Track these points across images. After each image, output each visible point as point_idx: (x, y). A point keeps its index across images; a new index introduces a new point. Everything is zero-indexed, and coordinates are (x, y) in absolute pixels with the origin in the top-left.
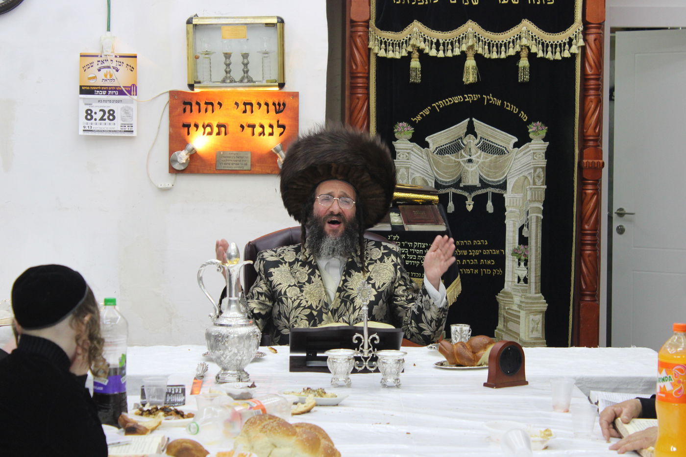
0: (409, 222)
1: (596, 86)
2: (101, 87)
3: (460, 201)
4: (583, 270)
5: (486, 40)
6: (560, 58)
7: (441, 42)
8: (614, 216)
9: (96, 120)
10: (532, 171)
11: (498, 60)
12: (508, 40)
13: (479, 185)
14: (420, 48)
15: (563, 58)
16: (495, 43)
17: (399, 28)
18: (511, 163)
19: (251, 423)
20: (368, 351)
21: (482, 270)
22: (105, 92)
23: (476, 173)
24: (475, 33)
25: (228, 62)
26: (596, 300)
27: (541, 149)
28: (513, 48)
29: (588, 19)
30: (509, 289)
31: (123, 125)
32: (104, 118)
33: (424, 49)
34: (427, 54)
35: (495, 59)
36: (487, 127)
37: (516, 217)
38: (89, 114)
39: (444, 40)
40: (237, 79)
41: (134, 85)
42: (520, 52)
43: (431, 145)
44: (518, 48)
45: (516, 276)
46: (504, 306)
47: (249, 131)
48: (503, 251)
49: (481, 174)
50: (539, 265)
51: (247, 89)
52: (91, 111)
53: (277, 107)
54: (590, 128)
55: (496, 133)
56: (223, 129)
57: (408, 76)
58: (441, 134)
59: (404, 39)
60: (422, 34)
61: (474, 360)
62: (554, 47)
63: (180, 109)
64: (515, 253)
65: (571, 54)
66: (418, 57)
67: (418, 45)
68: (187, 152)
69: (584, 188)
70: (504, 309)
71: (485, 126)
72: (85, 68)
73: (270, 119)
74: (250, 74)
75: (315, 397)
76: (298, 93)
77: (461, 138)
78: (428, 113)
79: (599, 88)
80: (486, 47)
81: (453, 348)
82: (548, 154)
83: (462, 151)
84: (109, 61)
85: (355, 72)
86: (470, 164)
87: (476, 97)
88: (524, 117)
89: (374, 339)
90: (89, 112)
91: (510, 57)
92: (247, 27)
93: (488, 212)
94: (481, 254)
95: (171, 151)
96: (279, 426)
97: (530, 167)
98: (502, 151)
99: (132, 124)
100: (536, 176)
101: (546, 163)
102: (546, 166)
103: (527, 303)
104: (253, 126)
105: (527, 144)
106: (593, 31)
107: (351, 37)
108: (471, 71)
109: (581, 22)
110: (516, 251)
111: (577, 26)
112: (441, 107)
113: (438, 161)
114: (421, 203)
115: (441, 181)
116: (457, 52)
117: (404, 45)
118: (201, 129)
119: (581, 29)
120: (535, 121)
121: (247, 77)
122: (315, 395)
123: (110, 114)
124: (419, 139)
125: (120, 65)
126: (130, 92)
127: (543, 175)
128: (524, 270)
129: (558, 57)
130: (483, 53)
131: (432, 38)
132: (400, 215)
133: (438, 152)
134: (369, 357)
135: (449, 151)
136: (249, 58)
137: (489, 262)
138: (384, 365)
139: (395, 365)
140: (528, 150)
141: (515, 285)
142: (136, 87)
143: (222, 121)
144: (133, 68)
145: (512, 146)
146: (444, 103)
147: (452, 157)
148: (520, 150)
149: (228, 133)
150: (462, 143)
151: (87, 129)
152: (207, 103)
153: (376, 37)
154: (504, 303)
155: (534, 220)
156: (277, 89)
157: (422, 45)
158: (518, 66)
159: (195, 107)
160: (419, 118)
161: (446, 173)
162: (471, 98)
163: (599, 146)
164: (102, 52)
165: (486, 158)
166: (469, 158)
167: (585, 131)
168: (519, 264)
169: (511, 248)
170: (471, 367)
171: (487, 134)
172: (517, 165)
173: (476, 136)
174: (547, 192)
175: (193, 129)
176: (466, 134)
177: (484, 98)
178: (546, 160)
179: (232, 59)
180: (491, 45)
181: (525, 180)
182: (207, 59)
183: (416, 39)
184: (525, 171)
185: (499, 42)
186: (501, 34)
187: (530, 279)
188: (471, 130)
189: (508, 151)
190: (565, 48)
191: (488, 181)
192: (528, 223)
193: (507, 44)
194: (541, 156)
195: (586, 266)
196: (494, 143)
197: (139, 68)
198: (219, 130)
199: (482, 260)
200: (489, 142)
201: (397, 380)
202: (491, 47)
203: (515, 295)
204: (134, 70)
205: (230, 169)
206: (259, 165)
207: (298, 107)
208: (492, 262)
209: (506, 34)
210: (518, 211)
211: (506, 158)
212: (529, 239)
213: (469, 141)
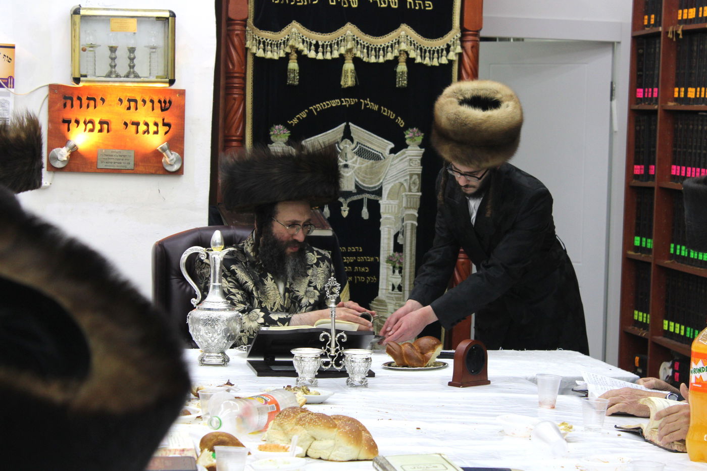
3: (335, 207)
4: (456, 278)
5: (365, 43)
6: (437, 65)
7: (320, 43)
10: (408, 177)
11: (377, 64)
12: (387, 44)
13: (355, 191)
14: (299, 49)
15: (441, 65)
16: (374, 47)
17: (277, 28)
18: (386, 169)
19: (285, 416)
20: (335, 349)
21: (356, 277)
24: (354, 36)
25: (113, 56)
27: (417, 156)
28: (392, 53)
29: (466, 26)
30: (383, 297)
33: (302, 51)
34: (306, 56)
35: (374, 63)
36: (363, 132)
37: (391, 224)
39: (323, 42)
40: (122, 75)
41: (11, 77)
42: (398, 57)
44: (396, 53)
45: (391, 283)
47: (132, 128)
48: (377, 258)
49: (357, 180)
51: (133, 84)
53: (163, 105)
55: (373, 138)
56: (105, 126)
57: (286, 77)
58: (318, 138)
59: (281, 40)
60: (301, 35)
61: (423, 361)
62: (432, 53)
63: (60, 105)
64: (389, 260)
65: (449, 60)
66: (296, 58)
67: (297, 46)
68: (68, 148)
71: (362, 131)
73: (155, 117)
74: (136, 69)
76: (185, 90)
77: (338, 143)
78: (305, 116)
80: (365, 51)
81: (401, 349)
82: (425, 161)
85: (232, 71)
86: (347, 170)
87: (353, 101)
88: (401, 122)
89: (342, 337)
91: (388, 61)
92: (137, 21)
93: (363, 218)
94: (355, 261)
96: (319, 418)
97: (406, 174)
98: (378, 157)
100: (411, 182)
101: (421, 170)
102: (421, 173)
104: (137, 124)
105: (404, 150)
106: (470, 38)
107: (229, 35)
108: (349, 74)
109: (459, 29)
110: (391, 258)
111: (455, 34)
112: (318, 110)
116: (336, 55)
117: (282, 46)
118: (82, 125)
119: (459, 35)
120: (412, 128)
121: (134, 72)
124: (295, 142)
126: (7, 84)
127: (418, 182)
128: (399, 278)
129: (435, 63)
130: (362, 57)
131: (311, 40)
134: (335, 356)
136: (136, 53)
137: (363, 269)
138: (353, 364)
139: (363, 364)
140: (404, 156)
141: (390, 293)
142: (13, 80)
143: (105, 117)
144: (11, 60)
145: (388, 151)
146: (321, 106)
148: (397, 156)
149: (111, 130)
150: (339, 147)
152: (88, 99)
153: (254, 36)
154: (378, 311)
155: (409, 228)
156: (167, 85)
157: (301, 46)
158: (396, 71)
159: (76, 103)
160: (295, 121)
162: (348, 102)
165: (363, 164)
166: (345, 163)
168: (394, 272)
169: (386, 256)
170: (421, 368)
171: (364, 139)
172: (393, 172)
173: (352, 140)
174: (422, 199)
175: (73, 125)
176: (343, 138)
177: (362, 102)
178: (422, 167)
179: (118, 53)
180: (370, 49)
181: (401, 186)
182: (92, 52)
183: (295, 40)
184: (400, 178)
185: (377, 46)
186: (379, 38)
187: (404, 288)
188: (347, 135)
189: (384, 157)
190: (443, 54)
191: (364, 187)
192: (403, 230)
193: (386, 48)
194: (417, 163)
195: (459, 274)
196: (370, 148)
197: (16, 60)
198: (101, 127)
199: (356, 268)
200: (365, 147)
201: (364, 378)
202: (370, 51)
203: (390, 303)
204: (12, 62)
205: (112, 168)
206: (143, 164)
207: (184, 106)
208: (367, 270)
209: (384, 39)
210: (393, 217)
211: (382, 164)
212: (404, 246)
213: (345, 145)
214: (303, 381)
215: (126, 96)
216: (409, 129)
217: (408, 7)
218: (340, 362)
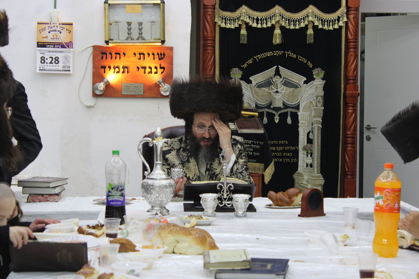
0: (241, 128)
1: (355, 46)
2: (50, 43)
3: (271, 116)
4: (346, 159)
5: (287, 17)
6: (332, 29)
7: (259, 18)
8: (365, 129)
9: (47, 63)
10: (315, 98)
11: (295, 30)
12: (301, 17)
13: (283, 107)
14: (247, 22)
15: (334, 29)
16: (292, 20)
17: (234, 10)
18: (302, 93)
19: (163, 228)
20: (226, 194)
21: (284, 159)
22: (53, 46)
23: (281, 99)
24: (280, 13)
25: (129, 28)
26: (354, 178)
27: (321, 85)
28: (304, 23)
29: (349, 5)
30: (301, 171)
31: (64, 67)
32: (52, 62)
33: (249, 23)
34: (251, 26)
35: (293, 29)
36: (287, 71)
37: (305, 126)
38: (43, 60)
39: (261, 17)
40: (135, 39)
41: (71, 42)
42: (308, 25)
43: (253, 82)
44: (306, 23)
45: (305, 163)
46: (298, 182)
47: (142, 70)
48: (297, 147)
49: (284, 100)
50: (319, 156)
51: (142, 44)
52: (44, 58)
53: (160, 56)
54: (350, 72)
55: (293, 75)
56: (126, 70)
57: (239, 39)
58: (259, 75)
59: (236, 17)
60: (248, 14)
61: (290, 203)
62: (329, 22)
63: (99, 57)
64: (304, 148)
65: (339, 26)
66: (245, 27)
67: (245, 20)
68: (104, 83)
69: (346, 109)
72: (40, 31)
73: (155, 63)
74: (143, 35)
75: (197, 220)
76: (173, 47)
77: (272, 78)
78: (251, 62)
79: (356, 48)
80: (287, 22)
81: (277, 196)
82: (325, 88)
83: (272, 85)
84: (56, 26)
85: (207, 36)
86: (277, 94)
87: (280, 53)
88: (310, 65)
89: (230, 187)
90: (43, 58)
91: (302, 28)
92: (142, 6)
93: (288, 123)
94: (284, 149)
95: (94, 83)
97: (314, 96)
98: (297, 86)
99: (69, 66)
100: (317, 101)
101: (323, 93)
102: (324, 96)
103: (312, 180)
104: (145, 68)
105: (312, 81)
106: (353, 12)
107: (204, 15)
108: (278, 36)
109: (345, 6)
110: (305, 148)
111: (343, 9)
112: (259, 58)
113: (258, 92)
114: (247, 117)
115: (259, 104)
116: (269, 25)
117: (237, 20)
118: (112, 70)
119: (345, 11)
120: (317, 68)
121: (142, 37)
123: (56, 60)
124: (246, 78)
125: (62, 30)
126: (68, 46)
127: (321, 101)
128: (310, 159)
130: (285, 26)
131: (254, 16)
132: (235, 124)
133: (257, 86)
134: (227, 198)
135: (264, 86)
136: (143, 25)
137: (289, 154)
138: (237, 203)
139: (243, 203)
140: (313, 85)
141: (305, 169)
142: (72, 43)
143: (126, 65)
144: (70, 31)
145: (303, 83)
146: (261, 56)
147: (266, 89)
148: (308, 86)
149: (129, 72)
150: (272, 81)
151: (42, 69)
152: (116, 53)
153: (220, 15)
154: (298, 180)
155: (316, 129)
156: (160, 44)
157: (248, 20)
158: (307, 33)
159: (109, 56)
160: (246, 65)
161: (262, 99)
162: (278, 53)
163: (356, 83)
164: (51, 21)
165: (287, 90)
166: (276, 90)
167: (347, 74)
168: (307, 156)
169: (302, 146)
170: (288, 207)
171: (288, 76)
172: (306, 95)
173: (280, 76)
174: (324, 111)
175: (107, 69)
176: (275, 75)
177: (286, 53)
178: (324, 92)
179: (132, 26)
180: (290, 21)
181: (311, 104)
182: (117, 26)
183: (244, 16)
184: (311, 98)
185: (295, 19)
186: (296, 14)
187: (314, 165)
188: (278, 73)
189: (300, 86)
190: (336, 23)
191: (288, 104)
192: (313, 130)
193: (300, 20)
194: (320, 89)
195: (348, 157)
196: (292, 81)
197: (74, 31)
198: (124, 70)
199: (284, 153)
200: (288, 80)
201: (245, 212)
203: (305, 175)
204: (71, 33)
205: (130, 94)
206: (148, 92)
207: (173, 56)
208: (291, 154)
209: (299, 14)
210: (306, 123)
211: (299, 90)
212: (313, 140)
213: (277, 79)
214: (207, 214)
216: (316, 69)
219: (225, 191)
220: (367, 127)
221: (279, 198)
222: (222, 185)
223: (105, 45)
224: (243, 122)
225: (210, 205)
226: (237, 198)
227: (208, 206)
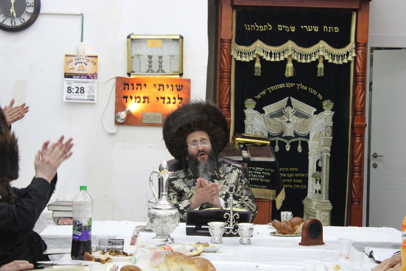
0: (253, 156)
1: (363, 80)
2: (77, 74)
3: (282, 145)
4: (353, 186)
5: (299, 52)
6: (342, 63)
7: (273, 52)
8: (371, 157)
9: (73, 93)
10: (324, 128)
11: (306, 63)
12: (312, 52)
13: (294, 136)
14: (261, 56)
15: (344, 63)
16: (304, 54)
17: (249, 44)
18: (312, 123)
19: (169, 257)
20: (233, 223)
21: (294, 185)
22: (79, 77)
23: (292, 129)
24: (293, 48)
25: (150, 61)
26: (360, 205)
27: (330, 116)
28: (315, 57)
29: (358, 41)
30: (310, 197)
31: (89, 96)
32: (78, 92)
33: (263, 57)
34: (265, 59)
35: (304, 63)
36: (298, 102)
37: (315, 155)
38: (69, 90)
39: (274, 51)
40: (155, 71)
41: (95, 73)
42: (318, 59)
43: (266, 112)
44: (317, 57)
45: (314, 189)
46: (307, 207)
47: (161, 101)
48: (307, 174)
49: (295, 129)
50: (328, 183)
51: (161, 76)
52: (71, 88)
53: (178, 87)
54: (359, 104)
55: (304, 106)
56: (146, 100)
57: (254, 72)
58: (272, 106)
59: (251, 51)
60: (262, 48)
61: (293, 231)
62: (338, 57)
63: (122, 88)
64: (314, 176)
65: (348, 61)
66: (259, 61)
67: (260, 54)
68: (125, 112)
69: (354, 139)
70: (307, 208)
71: (297, 102)
72: (67, 63)
73: (174, 94)
74: (163, 68)
75: (203, 247)
76: (190, 79)
77: (284, 109)
78: (264, 94)
79: (364, 81)
80: (299, 56)
81: (281, 224)
82: (334, 119)
83: (284, 116)
84: (82, 59)
85: (223, 69)
86: (289, 124)
87: (292, 85)
88: (320, 97)
89: (236, 216)
90: (69, 88)
91: (313, 62)
92: (162, 41)
93: (298, 151)
94: (294, 176)
95: (116, 112)
96: (185, 258)
97: (323, 126)
98: (307, 116)
99: (94, 96)
100: (326, 131)
101: (332, 124)
102: (333, 126)
103: (320, 205)
104: (164, 98)
105: (322, 112)
106: (361, 48)
107: (221, 48)
108: (290, 69)
109: (354, 42)
110: (314, 175)
111: (352, 45)
112: (272, 90)
113: (270, 122)
114: (259, 145)
115: (271, 133)
116: (282, 58)
117: (252, 54)
118: (134, 99)
119: (354, 46)
120: (327, 100)
121: (161, 70)
122: (203, 246)
123: (81, 90)
124: (259, 108)
125: (88, 62)
126: (93, 77)
127: (330, 131)
128: (319, 186)
129: (340, 62)
130: (297, 60)
131: (268, 50)
132: (247, 152)
133: (270, 116)
134: (233, 227)
135: (276, 116)
136: (163, 59)
137: (299, 181)
138: (242, 231)
139: (248, 231)
140: (322, 116)
141: (314, 195)
142: (97, 74)
143: (146, 95)
144: (95, 63)
145: (313, 113)
146: (274, 88)
147: (278, 119)
148: (318, 116)
149: (150, 102)
150: (284, 111)
151: (68, 98)
152: (137, 85)
153: (235, 49)
154: (307, 205)
155: (325, 157)
156: (178, 77)
157: (262, 54)
158: (317, 67)
159: (131, 87)
160: (259, 96)
161: (274, 129)
162: (290, 85)
163: (363, 114)
164: (78, 54)
165: (298, 120)
166: (288, 120)
167: (355, 105)
168: (316, 183)
169: (312, 173)
170: (291, 235)
171: (299, 107)
172: (316, 125)
173: (292, 107)
174: (333, 140)
175: (129, 99)
176: (287, 106)
177: (297, 85)
178: (333, 122)
179: (152, 59)
180: (302, 55)
181: (320, 133)
182: (138, 59)
183: (259, 50)
184: (320, 128)
185: (306, 53)
186: (307, 48)
187: (322, 192)
188: (289, 104)
189: (310, 116)
190: (345, 57)
191: (299, 134)
192: (322, 159)
193: (311, 54)
194: (330, 120)
195: (355, 184)
196: (303, 112)
197: (99, 63)
198: (144, 100)
199: (294, 180)
200: (299, 111)
202: (302, 56)
203: (314, 200)
204: (96, 65)
205: (150, 123)
207: (190, 88)
208: (301, 181)
209: (311, 49)
210: (316, 151)
211: (309, 121)
212: (322, 168)
213: (288, 110)
214: (214, 240)
215: (158, 83)
216: (325, 100)
217: (324, 31)
218: (236, 230)
219: (231, 220)
220: (374, 155)
221: (283, 226)
222: (229, 214)
223: (127, 77)
224: (256, 150)
225: (217, 232)
226: (242, 227)
227: (215, 233)
